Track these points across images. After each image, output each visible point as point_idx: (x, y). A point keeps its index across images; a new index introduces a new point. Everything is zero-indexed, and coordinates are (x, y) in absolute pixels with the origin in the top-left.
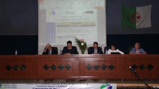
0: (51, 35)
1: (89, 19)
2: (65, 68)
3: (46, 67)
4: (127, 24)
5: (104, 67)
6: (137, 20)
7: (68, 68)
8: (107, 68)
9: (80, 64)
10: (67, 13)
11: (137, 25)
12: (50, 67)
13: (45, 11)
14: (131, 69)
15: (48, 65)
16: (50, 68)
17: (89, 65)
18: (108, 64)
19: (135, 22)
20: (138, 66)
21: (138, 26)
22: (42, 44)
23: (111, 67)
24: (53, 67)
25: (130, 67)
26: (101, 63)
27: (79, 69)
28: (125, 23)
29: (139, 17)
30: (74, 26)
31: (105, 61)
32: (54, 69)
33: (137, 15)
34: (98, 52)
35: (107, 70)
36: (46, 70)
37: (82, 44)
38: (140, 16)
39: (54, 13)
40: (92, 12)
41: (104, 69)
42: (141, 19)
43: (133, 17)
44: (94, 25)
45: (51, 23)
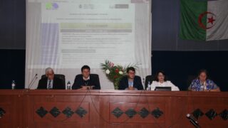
0: (50, 46)
1: (120, 19)
2: (75, 114)
3: (42, 112)
4: (189, 32)
5: (145, 113)
6: (209, 25)
7: (80, 113)
8: (150, 115)
9: (102, 106)
10: (80, 7)
11: (208, 33)
12: (49, 111)
13: (40, 4)
14: (189, 118)
15: (45, 109)
16: (49, 114)
17: (118, 109)
18: (151, 108)
19: (205, 28)
20: (205, 112)
21: (210, 37)
22: (32, 67)
23: (157, 113)
24: (54, 112)
25: (188, 115)
26: (139, 105)
27: (100, 116)
28: (185, 31)
29: (211, 20)
30: (94, 31)
31: (146, 102)
32: (55, 116)
33: (209, 16)
34: (135, 86)
35: (150, 119)
36: (42, 117)
38: (214, 18)
39: (56, 6)
40: (126, 6)
41: (144, 117)
42: (216, 24)
43: (200, 20)
44: (130, 31)
45: (50, 24)
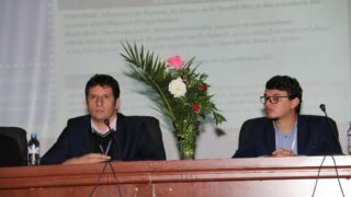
37: (178, 88)
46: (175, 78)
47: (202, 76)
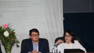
37: (6, 34)
46: (6, 31)
47: (13, 30)
